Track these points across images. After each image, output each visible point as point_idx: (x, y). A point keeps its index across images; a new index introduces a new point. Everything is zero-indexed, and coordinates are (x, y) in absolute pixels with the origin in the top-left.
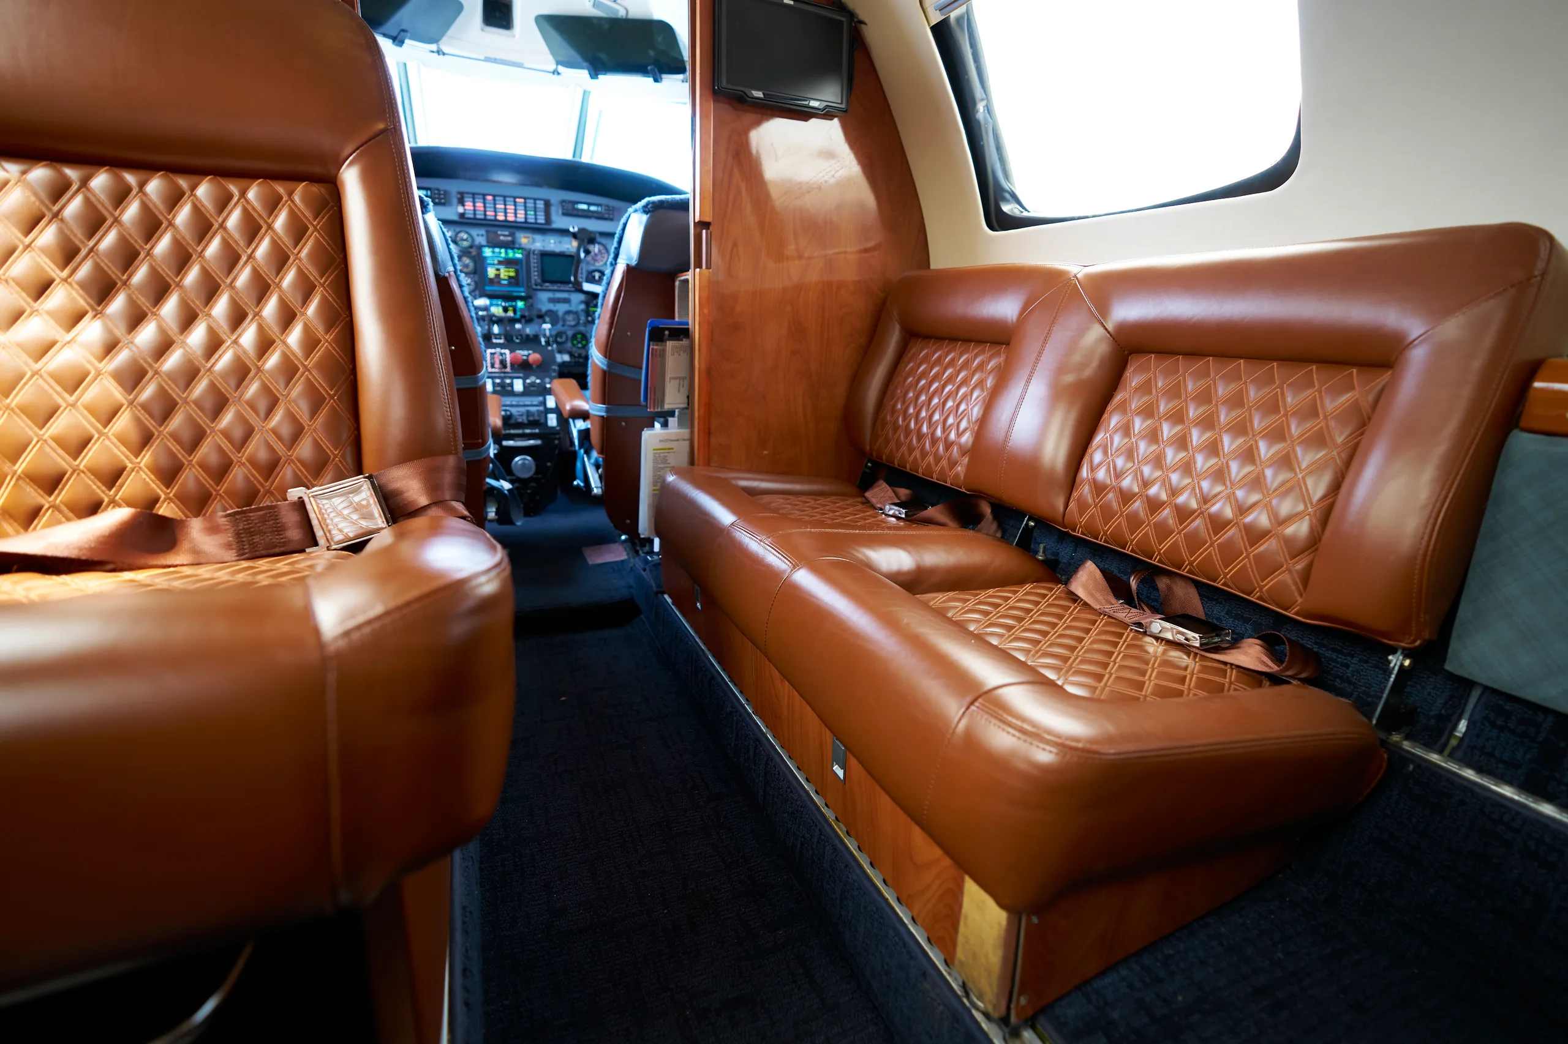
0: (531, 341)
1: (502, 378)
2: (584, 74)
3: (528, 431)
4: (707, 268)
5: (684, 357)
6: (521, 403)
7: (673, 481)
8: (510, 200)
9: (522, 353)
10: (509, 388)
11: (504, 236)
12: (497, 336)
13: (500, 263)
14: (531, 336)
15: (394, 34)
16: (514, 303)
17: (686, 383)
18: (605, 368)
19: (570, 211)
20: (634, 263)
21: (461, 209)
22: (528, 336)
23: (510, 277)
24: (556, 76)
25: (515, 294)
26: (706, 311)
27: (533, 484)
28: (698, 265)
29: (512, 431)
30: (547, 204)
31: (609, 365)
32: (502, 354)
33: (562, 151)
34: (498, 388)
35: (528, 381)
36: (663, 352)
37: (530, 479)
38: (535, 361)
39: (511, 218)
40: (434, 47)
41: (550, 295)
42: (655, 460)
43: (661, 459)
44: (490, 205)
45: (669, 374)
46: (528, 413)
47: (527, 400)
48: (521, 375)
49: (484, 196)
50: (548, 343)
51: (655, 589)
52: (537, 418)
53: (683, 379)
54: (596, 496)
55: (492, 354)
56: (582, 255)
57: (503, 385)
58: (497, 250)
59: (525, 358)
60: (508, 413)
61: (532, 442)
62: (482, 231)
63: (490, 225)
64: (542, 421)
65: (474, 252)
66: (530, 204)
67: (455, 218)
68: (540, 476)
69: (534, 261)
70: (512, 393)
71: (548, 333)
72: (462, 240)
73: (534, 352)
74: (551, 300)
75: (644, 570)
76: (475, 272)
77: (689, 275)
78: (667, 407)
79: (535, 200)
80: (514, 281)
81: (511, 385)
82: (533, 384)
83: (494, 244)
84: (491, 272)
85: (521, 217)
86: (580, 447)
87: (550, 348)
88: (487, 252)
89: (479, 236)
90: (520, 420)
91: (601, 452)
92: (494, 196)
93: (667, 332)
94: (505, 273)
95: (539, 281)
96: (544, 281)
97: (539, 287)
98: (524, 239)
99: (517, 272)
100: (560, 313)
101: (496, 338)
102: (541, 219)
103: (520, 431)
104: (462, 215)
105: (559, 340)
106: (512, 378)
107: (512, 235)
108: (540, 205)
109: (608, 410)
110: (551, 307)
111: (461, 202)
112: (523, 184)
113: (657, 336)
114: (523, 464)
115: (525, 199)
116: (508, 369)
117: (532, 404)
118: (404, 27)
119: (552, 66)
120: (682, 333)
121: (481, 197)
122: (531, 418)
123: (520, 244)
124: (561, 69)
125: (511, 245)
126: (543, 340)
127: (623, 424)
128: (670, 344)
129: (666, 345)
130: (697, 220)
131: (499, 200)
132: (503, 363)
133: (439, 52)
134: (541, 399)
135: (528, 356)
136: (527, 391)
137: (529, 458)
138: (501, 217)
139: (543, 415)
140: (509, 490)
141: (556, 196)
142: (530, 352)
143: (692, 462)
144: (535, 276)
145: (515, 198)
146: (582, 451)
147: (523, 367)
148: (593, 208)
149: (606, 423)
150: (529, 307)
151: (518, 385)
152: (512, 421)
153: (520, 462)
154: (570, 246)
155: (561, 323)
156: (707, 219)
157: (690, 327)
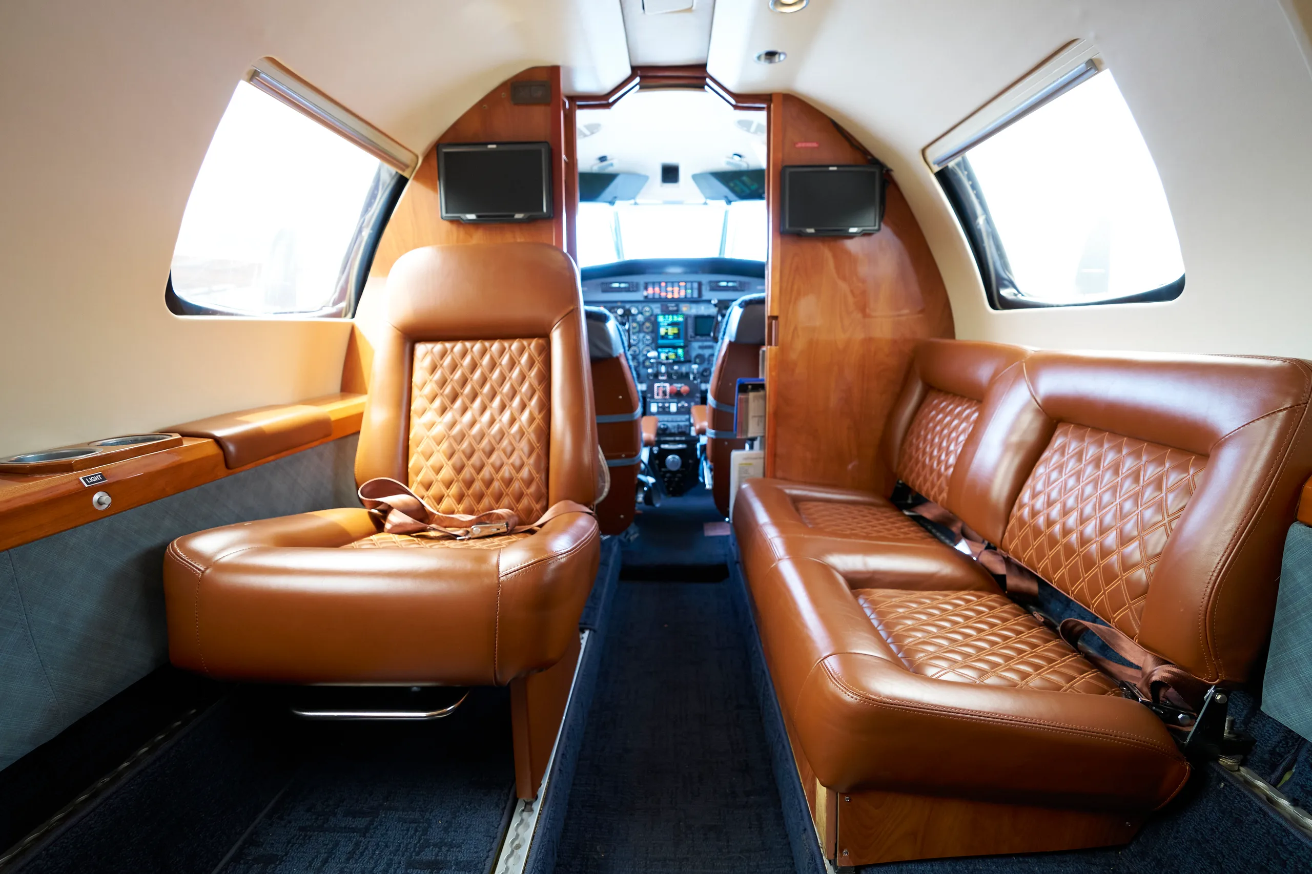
0: (683, 377)
1: (663, 403)
2: (723, 202)
3: (678, 438)
4: (776, 345)
5: (761, 402)
6: (674, 420)
7: (746, 488)
8: (676, 284)
9: (678, 386)
10: (667, 410)
11: (672, 307)
12: (663, 375)
13: (669, 325)
14: (684, 374)
15: (610, 199)
16: (675, 351)
17: (763, 419)
18: (714, 406)
19: (715, 287)
20: (733, 340)
21: (645, 293)
22: (682, 374)
23: (674, 334)
24: (705, 206)
25: (677, 345)
26: (774, 374)
27: (680, 475)
28: (770, 344)
29: (668, 439)
30: (700, 284)
31: (717, 405)
32: (664, 387)
33: (710, 252)
34: (660, 410)
35: (680, 405)
36: (747, 401)
37: (678, 472)
38: (685, 392)
39: (676, 296)
40: (632, 201)
41: (700, 344)
42: (740, 472)
43: (743, 469)
44: (663, 289)
45: (751, 414)
46: (679, 427)
47: (679, 418)
48: (675, 400)
49: (660, 283)
50: (695, 378)
51: (735, 558)
52: (683, 430)
53: (760, 417)
54: (708, 490)
55: (658, 387)
56: (720, 318)
57: (663, 407)
58: (667, 316)
59: (678, 389)
60: (665, 427)
61: (680, 446)
62: (658, 305)
63: (663, 301)
64: (688, 431)
65: (653, 318)
66: (689, 285)
67: (642, 299)
68: (684, 469)
69: (690, 322)
70: (669, 413)
71: (695, 371)
72: (646, 311)
73: (686, 385)
74: (701, 347)
75: (733, 545)
76: (652, 332)
77: (764, 348)
78: (750, 435)
79: (692, 282)
80: (677, 336)
81: (669, 407)
82: (683, 407)
83: (666, 312)
84: (662, 331)
85: (682, 294)
86: (701, 455)
87: (695, 382)
88: (661, 319)
89: (656, 308)
90: (673, 431)
91: (712, 461)
92: (666, 283)
93: (750, 387)
94: (672, 331)
95: (693, 334)
96: (696, 334)
97: (693, 339)
98: (684, 308)
99: (679, 330)
100: (707, 356)
101: (662, 376)
102: (696, 295)
103: (672, 439)
104: (646, 297)
105: (705, 374)
106: (670, 402)
107: (677, 306)
108: (696, 285)
109: (716, 434)
110: (701, 352)
111: (646, 288)
112: (686, 273)
113: (744, 389)
114: (673, 461)
115: (686, 282)
116: (668, 397)
117: (682, 420)
118: (615, 195)
119: (703, 200)
120: (760, 387)
121: (658, 284)
122: (680, 430)
123: (682, 311)
124: (709, 201)
125: (676, 312)
126: (691, 377)
127: (726, 443)
128: (752, 395)
129: (748, 395)
130: (769, 315)
131: (669, 284)
132: (664, 393)
133: (636, 204)
134: (687, 416)
135: (681, 388)
136: (680, 411)
137: (677, 457)
138: (670, 296)
139: (688, 428)
140: (653, 484)
141: (706, 278)
142: (683, 385)
143: (764, 475)
144: (691, 332)
145: (679, 282)
146: (703, 458)
147: (677, 395)
148: (730, 284)
149: (715, 442)
150: (686, 353)
151: (673, 408)
152: (668, 432)
153: (671, 460)
154: (713, 311)
155: (706, 362)
156: (775, 314)
157: (765, 382)
